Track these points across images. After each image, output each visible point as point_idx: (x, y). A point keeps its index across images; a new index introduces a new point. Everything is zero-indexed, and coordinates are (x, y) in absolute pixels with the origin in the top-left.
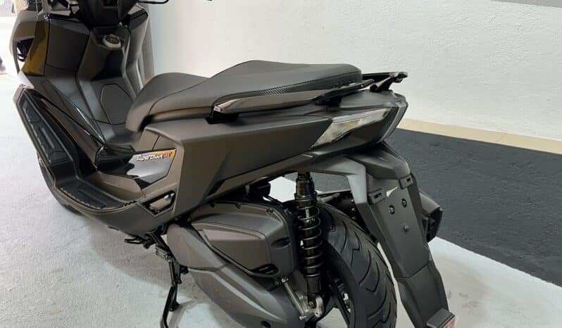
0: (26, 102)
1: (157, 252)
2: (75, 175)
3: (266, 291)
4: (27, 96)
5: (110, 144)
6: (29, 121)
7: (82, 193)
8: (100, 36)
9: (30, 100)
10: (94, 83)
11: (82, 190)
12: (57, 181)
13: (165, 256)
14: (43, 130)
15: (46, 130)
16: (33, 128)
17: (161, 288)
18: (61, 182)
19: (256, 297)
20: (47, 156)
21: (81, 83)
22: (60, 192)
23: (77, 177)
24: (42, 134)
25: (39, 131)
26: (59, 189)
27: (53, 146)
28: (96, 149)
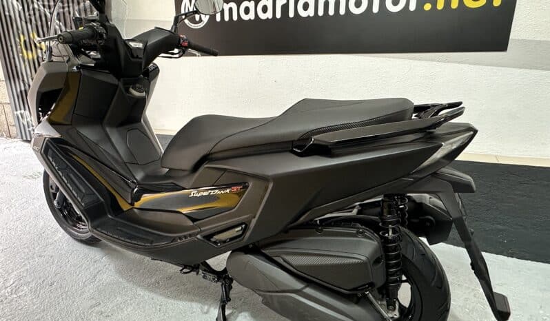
0: (50, 150)
1: (204, 277)
2: (106, 214)
3: (353, 305)
4: (51, 145)
5: (142, 183)
6: (57, 168)
7: (120, 230)
8: (127, 86)
9: (53, 148)
10: (121, 129)
11: (119, 228)
12: (91, 222)
13: (214, 279)
14: (71, 175)
15: (74, 175)
16: (61, 174)
17: (199, 305)
18: (96, 223)
19: (344, 311)
20: (80, 200)
21: (108, 130)
22: (96, 232)
23: (110, 216)
24: (71, 179)
25: (68, 177)
26: (95, 229)
27: (84, 191)
28: (130, 190)
